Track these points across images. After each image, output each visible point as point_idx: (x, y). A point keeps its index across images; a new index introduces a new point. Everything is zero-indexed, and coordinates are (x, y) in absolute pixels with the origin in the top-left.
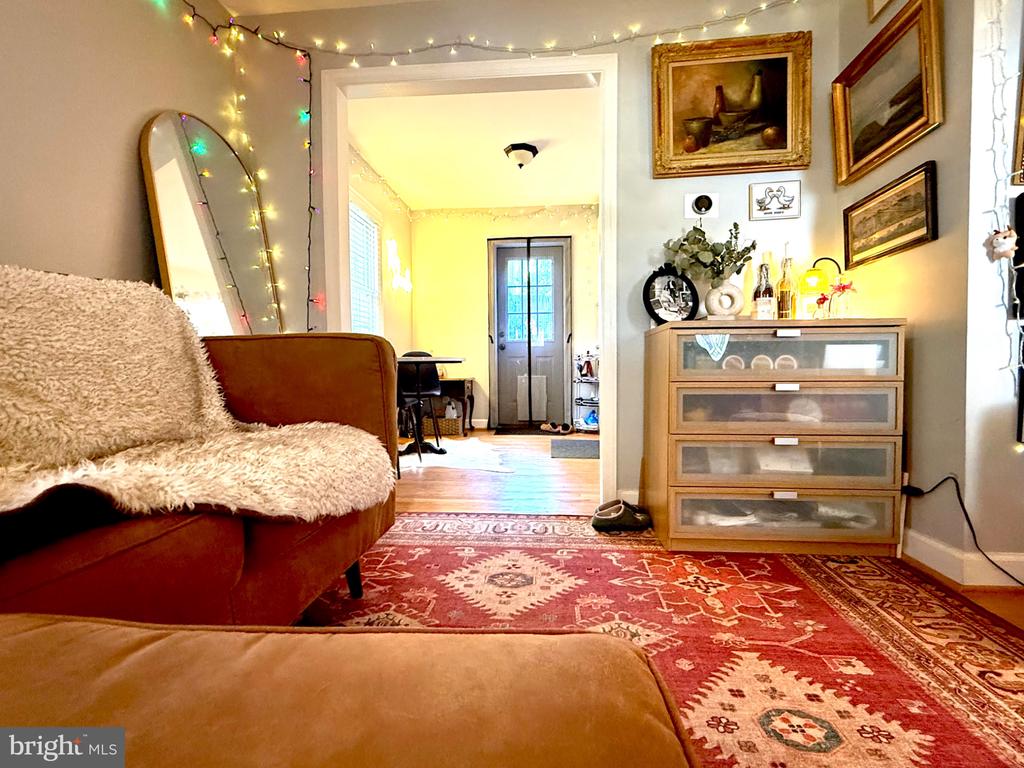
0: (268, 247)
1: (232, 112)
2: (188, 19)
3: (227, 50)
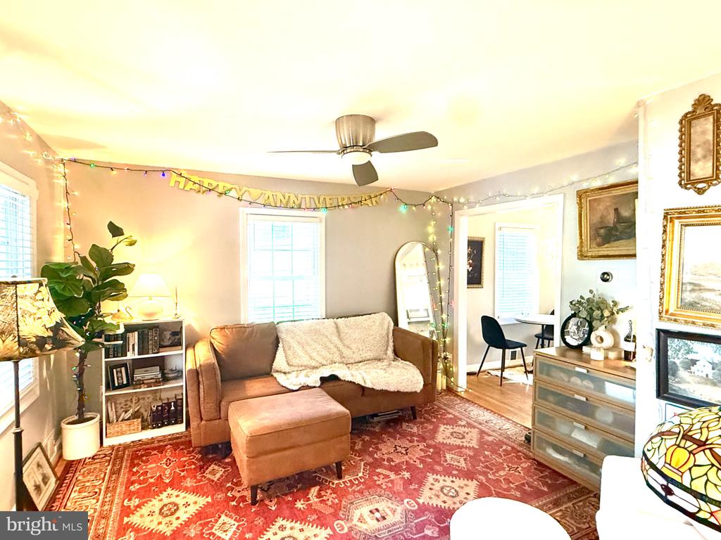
1: (431, 229)
2: (414, 208)
3: (429, 207)
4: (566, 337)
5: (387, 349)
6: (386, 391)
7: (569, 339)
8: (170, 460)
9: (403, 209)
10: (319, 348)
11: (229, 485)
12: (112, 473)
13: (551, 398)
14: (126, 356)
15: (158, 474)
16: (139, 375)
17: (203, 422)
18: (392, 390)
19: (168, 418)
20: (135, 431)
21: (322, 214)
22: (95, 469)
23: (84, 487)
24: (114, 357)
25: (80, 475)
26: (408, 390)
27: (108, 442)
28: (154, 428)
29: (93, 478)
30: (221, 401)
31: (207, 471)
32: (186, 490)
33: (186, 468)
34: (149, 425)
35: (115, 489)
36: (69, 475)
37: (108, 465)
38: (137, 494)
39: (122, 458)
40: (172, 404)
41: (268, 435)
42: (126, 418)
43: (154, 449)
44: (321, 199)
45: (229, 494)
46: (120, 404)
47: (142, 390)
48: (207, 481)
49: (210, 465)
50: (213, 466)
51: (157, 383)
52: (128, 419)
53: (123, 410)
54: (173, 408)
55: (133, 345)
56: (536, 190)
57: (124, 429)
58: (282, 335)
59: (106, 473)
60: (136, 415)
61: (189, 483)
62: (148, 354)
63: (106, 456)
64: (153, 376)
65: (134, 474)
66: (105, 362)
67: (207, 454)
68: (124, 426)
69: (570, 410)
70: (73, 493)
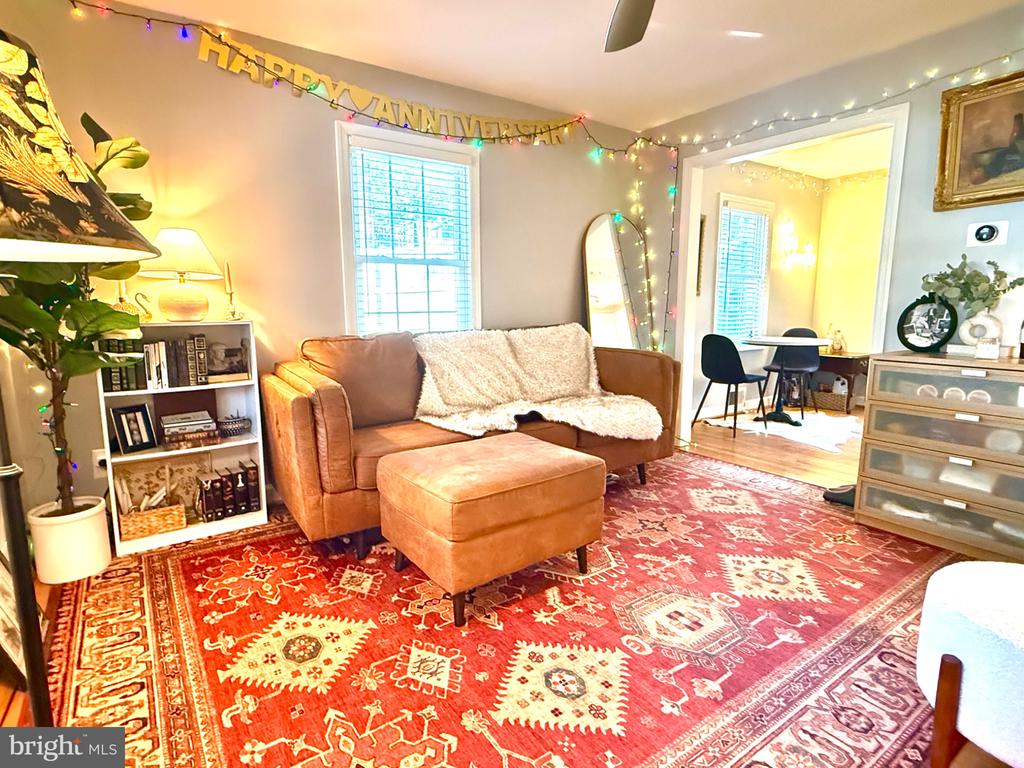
0: (648, 278)
1: (634, 195)
2: (611, 156)
3: (633, 157)
4: (907, 336)
5: (588, 381)
6: (613, 437)
7: (912, 339)
8: (262, 569)
9: (596, 156)
10: (490, 375)
11: (395, 598)
12: (155, 598)
13: (897, 427)
14: (146, 388)
15: (250, 593)
16: (172, 425)
17: (326, 496)
18: (621, 437)
19: (233, 502)
20: (176, 526)
21: (476, 147)
22: (116, 594)
23: (105, 626)
24: (122, 389)
25: (88, 607)
26: (642, 437)
27: (124, 549)
28: (209, 520)
29: (118, 610)
30: (355, 458)
31: (343, 581)
32: (317, 612)
33: (299, 578)
34: (198, 515)
35: (174, 623)
36: (66, 608)
37: (142, 585)
38: (223, 627)
39: (166, 573)
40: (240, 477)
41: (488, 500)
42: (154, 504)
43: (223, 553)
44: (473, 122)
45: (404, 612)
46: (138, 480)
47: (184, 451)
48: (350, 597)
49: (343, 571)
50: (348, 571)
51: (210, 438)
52: (159, 506)
53: (143, 492)
54: (241, 484)
55: (159, 368)
56: (849, 106)
57: (154, 524)
58: (427, 356)
59: (142, 600)
60: (172, 500)
61: (317, 601)
62: (189, 385)
63: (129, 571)
64: (201, 427)
65: (201, 596)
66: (106, 398)
67: (326, 554)
68: (153, 519)
69: (941, 440)
70: (86, 640)
